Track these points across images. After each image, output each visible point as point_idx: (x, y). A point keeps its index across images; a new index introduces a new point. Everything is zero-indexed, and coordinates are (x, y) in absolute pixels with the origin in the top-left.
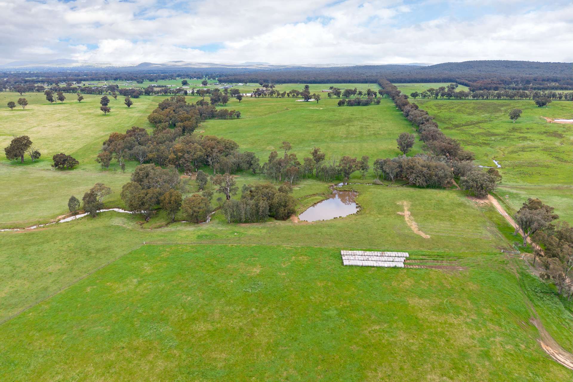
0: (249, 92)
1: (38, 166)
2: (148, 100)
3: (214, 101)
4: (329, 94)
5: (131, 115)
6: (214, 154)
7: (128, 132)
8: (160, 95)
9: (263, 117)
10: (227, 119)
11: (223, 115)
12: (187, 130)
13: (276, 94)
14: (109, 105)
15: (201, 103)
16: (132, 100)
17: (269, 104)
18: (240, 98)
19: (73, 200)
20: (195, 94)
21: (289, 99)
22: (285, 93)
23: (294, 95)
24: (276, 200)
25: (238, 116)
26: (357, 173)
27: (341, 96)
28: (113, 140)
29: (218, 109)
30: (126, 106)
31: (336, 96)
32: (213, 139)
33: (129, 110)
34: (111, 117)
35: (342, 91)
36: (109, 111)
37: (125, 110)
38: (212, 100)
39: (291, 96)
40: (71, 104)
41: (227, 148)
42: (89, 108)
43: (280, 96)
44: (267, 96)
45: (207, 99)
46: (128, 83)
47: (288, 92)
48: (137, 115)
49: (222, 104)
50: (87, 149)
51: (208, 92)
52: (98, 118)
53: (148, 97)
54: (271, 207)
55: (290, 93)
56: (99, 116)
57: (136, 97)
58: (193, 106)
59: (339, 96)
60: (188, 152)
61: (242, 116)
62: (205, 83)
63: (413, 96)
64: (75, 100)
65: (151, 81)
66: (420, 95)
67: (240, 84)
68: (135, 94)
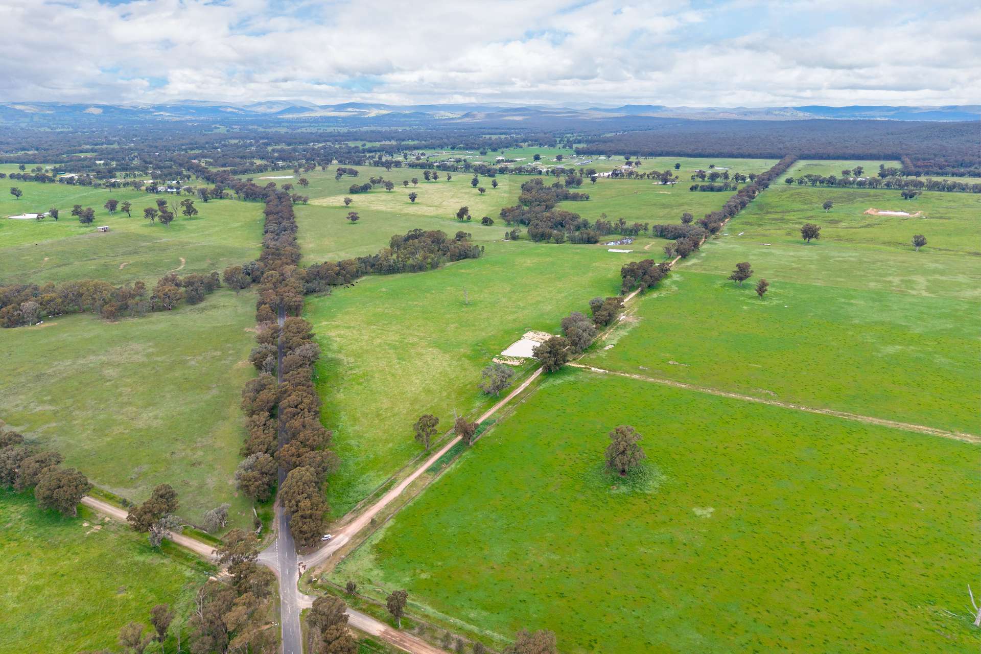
0: (606, 170)
3: (569, 183)
4: (692, 177)
6: (566, 220)
8: (514, 174)
9: (609, 200)
10: (578, 201)
11: (575, 197)
12: (548, 208)
13: (635, 175)
15: (557, 185)
17: (622, 186)
18: (594, 179)
19: (507, 233)
20: (550, 174)
22: (645, 174)
23: (653, 177)
24: (591, 235)
25: (587, 198)
26: (641, 232)
27: (706, 179)
29: (572, 191)
30: (493, 186)
31: (701, 180)
32: (567, 212)
33: (497, 190)
34: (486, 197)
35: (708, 175)
37: (494, 191)
38: (567, 182)
39: (651, 177)
41: (573, 217)
43: (639, 177)
44: (627, 177)
45: (562, 180)
46: (470, 154)
47: (648, 173)
49: (575, 186)
51: (563, 171)
52: (482, 197)
54: (588, 239)
55: (651, 174)
56: (476, 195)
57: (495, 176)
58: (549, 188)
59: (704, 180)
60: (553, 218)
61: (591, 198)
62: (559, 158)
63: (788, 182)
64: (446, 179)
65: (494, 150)
66: (797, 181)
67: (603, 158)
68: (491, 173)
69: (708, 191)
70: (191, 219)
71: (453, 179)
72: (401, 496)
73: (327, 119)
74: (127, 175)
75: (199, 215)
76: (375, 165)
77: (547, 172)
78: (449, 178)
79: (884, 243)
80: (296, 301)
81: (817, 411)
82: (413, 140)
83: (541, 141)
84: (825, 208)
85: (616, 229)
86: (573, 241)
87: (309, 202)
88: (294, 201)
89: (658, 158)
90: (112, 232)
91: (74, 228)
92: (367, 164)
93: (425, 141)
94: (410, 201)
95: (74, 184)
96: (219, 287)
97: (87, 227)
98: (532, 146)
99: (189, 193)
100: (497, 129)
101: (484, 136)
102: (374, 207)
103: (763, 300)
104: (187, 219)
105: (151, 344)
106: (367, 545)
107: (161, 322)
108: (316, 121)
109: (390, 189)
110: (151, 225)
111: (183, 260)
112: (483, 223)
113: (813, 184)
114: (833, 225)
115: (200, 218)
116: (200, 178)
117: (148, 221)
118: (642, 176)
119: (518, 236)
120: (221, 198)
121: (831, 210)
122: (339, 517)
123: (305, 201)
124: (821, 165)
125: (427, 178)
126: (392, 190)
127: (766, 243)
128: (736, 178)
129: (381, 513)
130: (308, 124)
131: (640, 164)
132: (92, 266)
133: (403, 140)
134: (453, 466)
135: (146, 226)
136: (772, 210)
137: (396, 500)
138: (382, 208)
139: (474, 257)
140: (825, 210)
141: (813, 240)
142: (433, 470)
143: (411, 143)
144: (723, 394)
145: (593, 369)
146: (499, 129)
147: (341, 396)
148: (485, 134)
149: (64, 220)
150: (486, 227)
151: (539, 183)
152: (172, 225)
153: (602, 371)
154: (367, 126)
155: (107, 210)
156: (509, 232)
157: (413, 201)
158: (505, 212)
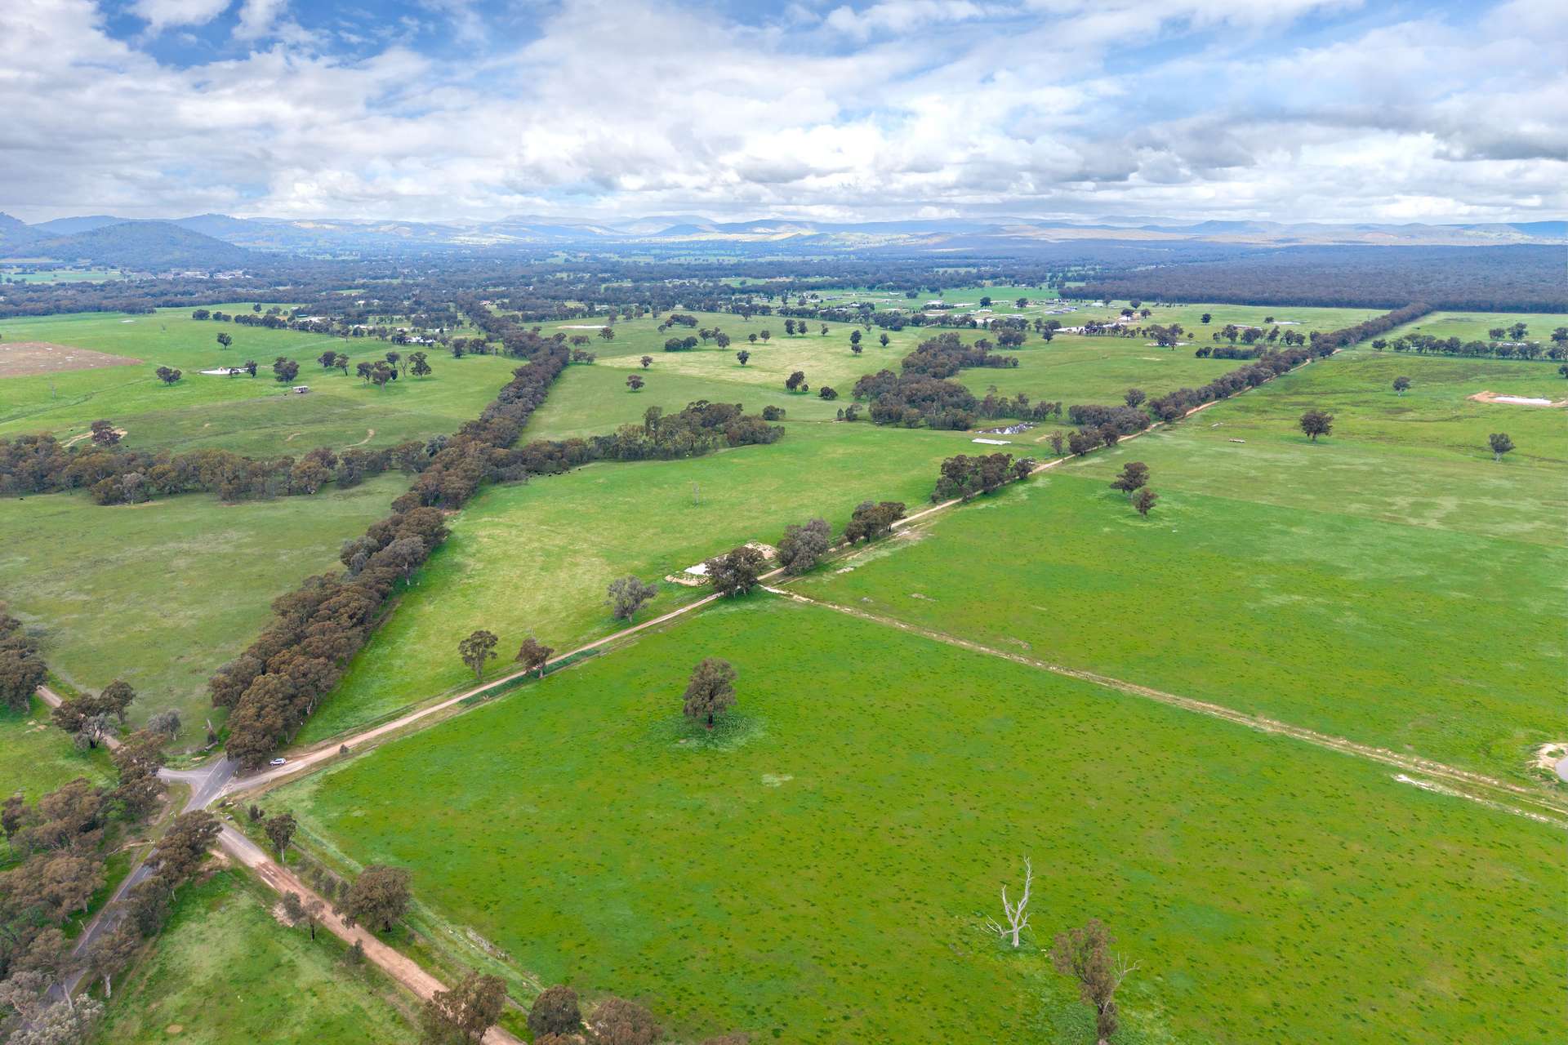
0: (1076, 323)
1: (807, 396)
2: (912, 335)
4: (1215, 335)
5: (886, 357)
7: (879, 374)
8: (929, 327)
9: (1052, 367)
10: (1000, 368)
11: (995, 362)
13: (1122, 332)
14: (861, 342)
15: (980, 344)
16: (890, 334)
17: (1090, 348)
18: (1051, 336)
19: (840, 411)
20: (986, 327)
21: (1144, 340)
22: (1139, 329)
23: (1151, 335)
24: (966, 418)
25: (1015, 364)
27: (1238, 339)
28: (865, 379)
29: (997, 353)
30: (881, 344)
31: (1226, 339)
33: (884, 349)
34: (860, 359)
35: (1241, 332)
36: (860, 351)
37: (879, 351)
38: (1001, 339)
39: (1148, 334)
40: (813, 338)
41: (955, 391)
42: (836, 346)
43: (1126, 335)
44: (1106, 333)
45: (995, 336)
46: (891, 297)
48: (892, 357)
49: (1009, 346)
50: (842, 387)
51: (1011, 323)
52: (849, 359)
53: (915, 329)
54: (955, 422)
55: (1148, 329)
56: (848, 356)
57: (898, 329)
58: (963, 349)
59: (1235, 340)
61: (1020, 364)
62: (1022, 303)
63: (1377, 347)
64: (819, 333)
65: (932, 291)
66: (1393, 346)
67: (1099, 303)
68: (896, 324)
69: (1227, 358)
70: (422, 380)
71: (831, 332)
72: (406, 727)
73: (722, 245)
74: (382, 320)
75: (434, 373)
76: (734, 312)
77: (985, 324)
78: (825, 331)
79: (1451, 447)
80: (454, 488)
81: (1072, 674)
82: (821, 275)
83: (1017, 278)
84: (1398, 389)
85: (1013, 410)
86: (933, 426)
87: (596, 361)
88: (576, 359)
89: (1190, 305)
90: (309, 394)
91: (268, 388)
92: (723, 310)
93: (839, 277)
94: (739, 363)
95: (307, 331)
96: (392, 468)
97: (283, 386)
98: (1001, 284)
99: (444, 344)
100: (967, 258)
101: (936, 270)
102: (683, 371)
103: (1148, 518)
104: (416, 380)
105: (252, 533)
106: (321, 774)
107: (288, 507)
108: (704, 247)
109: (724, 346)
110: (365, 387)
111: (371, 432)
112: (822, 395)
113: (1420, 350)
114: (1391, 417)
115: (435, 379)
116: (475, 325)
117: (362, 381)
118: (1133, 333)
119: (855, 415)
120: (482, 353)
121: (1406, 391)
122: (313, 742)
123: (590, 360)
124: (1469, 320)
125: (790, 331)
126: (727, 347)
127: (1237, 438)
128: (1288, 339)
129: (367, 742)
130: (686, 252)
131: (1150, 314)
132: (255, 435)
133: (806, 276)
134: (497, 700)
135: (357, 387)
136: (1307, 390)
137: (397, 730)
138: (694, 372)
139: (765, 442)
140: (1397, 392)
141: (1321, 437)
142: (469, 702)
143: (812, 280)
144: (951, 641)
145: (796, 596)
146: (971, 258)
147: (429, 609)
148: (938, 267)
149: (264, 377)
150: (824, 402)
151: (954, 340)
152: (390, 387)
153: (805, 599)
154: (773, 255)
155: (321, 366)
156: (844, 410)
157: (743, 362)
158: (862, 381)
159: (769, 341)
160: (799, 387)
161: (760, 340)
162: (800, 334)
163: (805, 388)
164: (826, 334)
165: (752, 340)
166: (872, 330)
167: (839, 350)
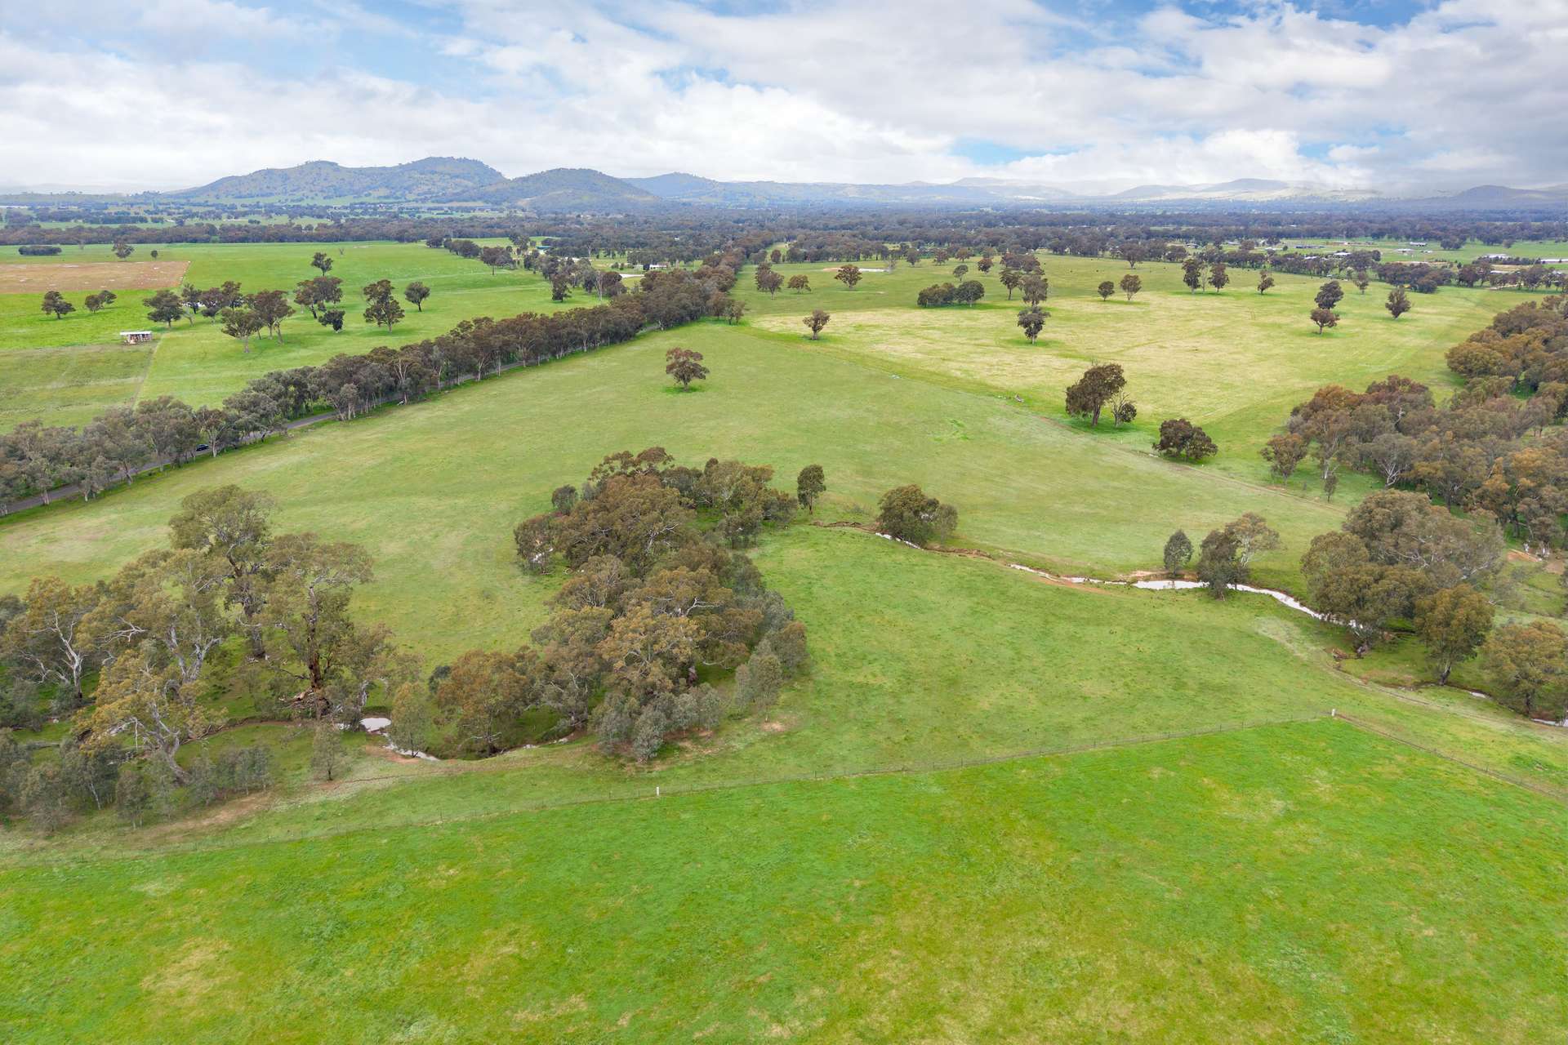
1: (1123, 440)
2: (1461, 302)
5: (1398, 340)
7: (1374, 388)
14: (1339, 307)
16: (1411, 296)
19: (1179, 542)
28: (1323, 403)
30: (1388, 313)
33: (1395, 325)
34: (1334, 342)
36: (1332, 324)
37: (1380, 327)
42: (1280, 312)
52: (1299, 341)
53: (1465, 291)
56: (1301, 334)
57: (1428, 289)
68: (1424, 280)
78: (1267, 285)
112: (1163, 445)
125: (1192, 281)
156: (1196, 539)
157: (1031, 333)
158: (1314, 407)
159: (1137, 297)
160: (1108, 409)
161: (1120, 295)
162: (1214, 289)
163: (1127, 413)
164: (1269, 290)
165: (1105, 295)
166: (1368, 289)
167: (1283, 320)
